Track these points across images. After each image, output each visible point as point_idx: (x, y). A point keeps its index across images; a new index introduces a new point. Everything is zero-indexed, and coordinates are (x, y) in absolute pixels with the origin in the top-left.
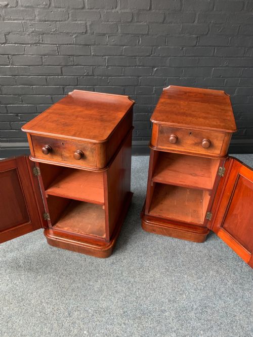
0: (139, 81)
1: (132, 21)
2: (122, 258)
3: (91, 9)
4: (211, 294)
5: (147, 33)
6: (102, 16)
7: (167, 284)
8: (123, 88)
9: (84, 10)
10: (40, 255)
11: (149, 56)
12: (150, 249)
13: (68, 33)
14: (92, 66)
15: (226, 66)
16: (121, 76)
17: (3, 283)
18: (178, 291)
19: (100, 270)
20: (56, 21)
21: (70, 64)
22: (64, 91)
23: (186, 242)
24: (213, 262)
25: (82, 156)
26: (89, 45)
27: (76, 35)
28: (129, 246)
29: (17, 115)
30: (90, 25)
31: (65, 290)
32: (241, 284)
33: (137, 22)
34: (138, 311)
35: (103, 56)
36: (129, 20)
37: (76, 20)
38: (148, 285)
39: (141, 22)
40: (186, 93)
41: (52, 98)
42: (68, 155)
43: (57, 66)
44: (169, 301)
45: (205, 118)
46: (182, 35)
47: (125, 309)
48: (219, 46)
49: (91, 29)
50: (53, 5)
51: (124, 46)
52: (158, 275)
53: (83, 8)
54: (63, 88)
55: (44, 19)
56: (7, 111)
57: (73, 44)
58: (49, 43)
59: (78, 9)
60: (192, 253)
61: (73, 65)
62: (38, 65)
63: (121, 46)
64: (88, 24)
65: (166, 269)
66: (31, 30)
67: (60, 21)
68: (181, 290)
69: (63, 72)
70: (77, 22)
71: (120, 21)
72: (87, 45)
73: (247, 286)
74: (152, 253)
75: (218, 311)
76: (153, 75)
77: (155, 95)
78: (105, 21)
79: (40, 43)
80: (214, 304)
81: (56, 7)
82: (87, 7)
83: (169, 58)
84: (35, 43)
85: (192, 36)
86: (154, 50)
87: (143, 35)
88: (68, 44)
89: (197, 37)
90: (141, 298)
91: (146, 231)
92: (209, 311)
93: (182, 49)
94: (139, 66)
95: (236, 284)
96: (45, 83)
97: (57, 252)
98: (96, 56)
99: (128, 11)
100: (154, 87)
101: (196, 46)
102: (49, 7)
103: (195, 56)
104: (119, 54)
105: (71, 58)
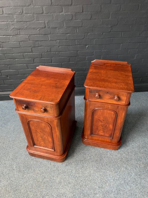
0: (78, 54)
1: (72, 19)
2: (72, 162)
3: (47, 13)
4: (123, 182)
5: (81, 26)
6: (54, 17)
7: (98, 177)
8: (68, 58)
10: (25, 162)
11: (83, 39)
12: (87, 155)
13: (34, 28)
14: (49, 46)
15: (129, 43)
16: (67, 51)
17: (5, 180)
18: (104, 181)
19: (59, 170)
20: (27, 21)
21: (37, 46)
22: (34, 61)
23: (108, 150)
24: (124, 162)
25: (45, 110)
26: (47, 34)
27: (39, 29)
28: (75, 154)
29: (7, 76)
30: (47, 23)
31: (40, 183)
32: (139, 175)
33: (75, 20)
34: (81, 194)
35: (55, 40)
36: (70, 19)
38: (87, 178)
39: (77, 20)
40: (105, 64)
41: (27, 66)
42: (37, 110)
43: (29, 47)
44: (99, 187)
45: (116, 83)
46: (102, 26)
47: (74, 194)
48: (124, 31)
49: (48, 25)
50: (24, 12)
51: (68, 34)
52: (92, 172)
53: (42, 13)
54: (33, 60)
55: (19, 20)
56: (1, 74)
57: (38, 34)
58: (23, 34)
59: (39, 14)
60: (111, 157)
61: (39, 46)
63: (66, 34)
64: (46, 22)
65: (97, 167)
66: (12, 27)
67: (29, 21)
68: (106, 181)
69: (33, 51)
70: (39, 21)
71: (65, 20)
72: (46, 34)
73: (143, 176)
74: (89, 158)
75: (126, 193)
76: (86, 49)
78: (56, 20)
79: (18, 35)
80: (125, 188)
81: (26, 13)
82: (45, 12)
83: (95, 39)
84: (15, 35)
85: (108, 26)
86: (86, 36)
87: (79, 27)
88: (34, 35)
89: (111, 27)
90: (83, 186)
91: (85, 144)
92: (121, 192)
93: (103, 34)
94: (77, 45)
95: (137, 175)
96: (23, 58)
97: (35, 160)
98: (51, 40)
99: (69, 13)
100: (87, 57)
101: (110, 32)
102: (22, 13)
103: (110, 38)
104: (65, 39)
105: (37, 42)
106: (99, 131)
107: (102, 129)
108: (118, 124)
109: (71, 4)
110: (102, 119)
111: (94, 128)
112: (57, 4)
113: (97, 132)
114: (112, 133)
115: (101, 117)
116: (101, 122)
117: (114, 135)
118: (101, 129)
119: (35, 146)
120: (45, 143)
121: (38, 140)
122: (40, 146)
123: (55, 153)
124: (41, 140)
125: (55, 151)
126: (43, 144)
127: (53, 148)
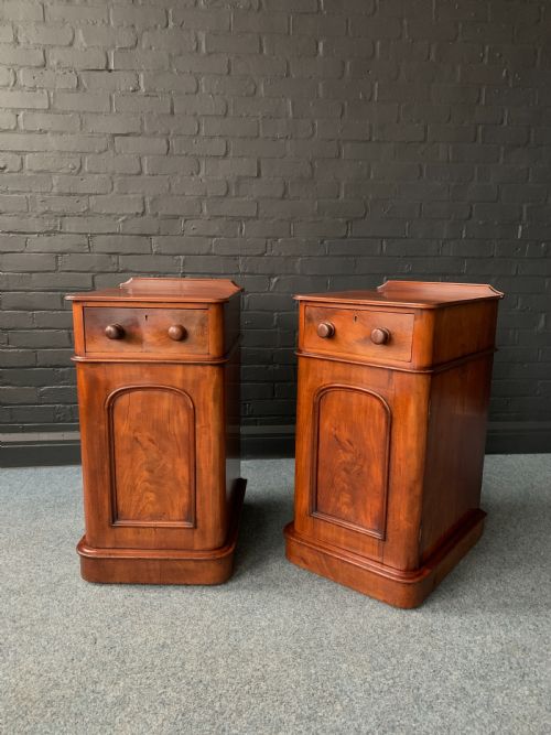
0: (246, 301)
1: (226, 195)
3: (154, 175)
5: (254, 215)
6: (174, 186)
9: (142, 177)
11: (262, 255)
13: (109, 215)
15: (410, 274)
20: (91, 195)
21: (111, 269)
26: (148, 235)
27: (124, 218)
30: (151, 203)
33: (236, 196)
35: (174, 256)
36: (222, 194)
37: (126, 193)
39: (243, 196)
43: (86, 272)
46: (320, 218)
48: (388, 238)
49: (152, 208)
50: (86, 168)
51: (214, 237)
53: (140, 173)
55: (67, 191)
57: (118, 234)
58: (72, 231)
59: (130, 175)
61: (116, 273)
62: (48, 272)
63: (209, 237)
64: (147, 200)
66: (41, 209)
67: (96, 194)
69: (96, 285)
70: (127, 197)
71: (206, 195)
72: (145, 235)
76: (271, 289)
77: (278, 330)
78: (178, 195)
79: (56, 232)
81: (90, 172)
82: (146, 172)
83: (300, 259)
84: (46, 232)
85: (337, 220)
86: (269, 245)
87: (249, 218)
89: (347, 223)
93: (322, 242)
94: (244, 274)
96: (58, 306)
98: (161, 254)
99: (220, 177)
100: (275, 314)
101: (345, 237)
102: (79, 171)
104: (205, 251)
105: (114, 259)
109: (226, 155)
112: (184, 153)
119: (118, 523)
120: (160, 497)
121: (134, 488)
122: (138, 519)
123: (196, 535)
124: (147, 484)
125: (195, 527)
126: (151, 503)
127: (192, 514)
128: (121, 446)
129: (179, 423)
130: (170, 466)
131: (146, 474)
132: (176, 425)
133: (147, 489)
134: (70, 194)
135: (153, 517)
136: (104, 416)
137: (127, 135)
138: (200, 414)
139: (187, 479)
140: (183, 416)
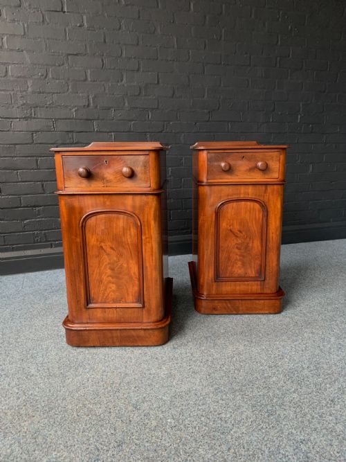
2: (185, 342)
3: (94, 81)
4: (317, 352)
5: (156, 107)
6: (107, 89)
7: (258, 353)
9: (86, 82)
10: (60, 360)
11: (161, 132)
12: (217, 329)
13: (67, 107)
18: (276, 357)
20: (54, 93)
21: (68, 141)
23: (260, 316)
24: (302, 326)
26: (91, 120)
27: (76, 108)
28: (188, 331)
30: (93, 99)
31: (117, 385)
33: (145, 95)
34: (234, 384)
35: (108, 132)
36: (137, 94)
37: (77, 93)
39: (149, 96)
43: (52, 144)
47: (216, 386)
48: (232, 122)
49: (94, 102)
50: (50, 76)
51: (132, 121)
53: (85, 80)
55: (38, 90)
57: (72, 119)
58: (42, 117)
59: (79, 81)
61: (72, 143)
62: (27, 144)
63: (129, 120)
64: (90, 97)
66: (21, 102)
67: (57, 93)
71: (127, 94)
72: (89, 120)
76: (167, 153)
77: (172, 177)
78: (110, 94)
79: (31, 118)
81: (53, 78)
82: (89, 79)
83: (183, 134)
84: (25, 118)
85: (203, 111)
86: (165, 126)
87: (153, 109)
88: (66, 119)
89: (209, 112)
93: (195, 124)
96: (35, 166)
97: (87, 352)
98: (100, 132)
99: (135, 84)
100: (170, 168)
101: (208, 121)
102: (46, 77)
103: (210, 132)
104: (127, 130)
105: (70, 135)
106: (233, 266)
107: (240, 256)
108: (271, 235)
109: (138, 70)
110: (236, 227)
111: (223, 256)
112: (113, 67)
113: (230, 268)
114: (261, 266)
115: (235, 222)
116: (236, 236)
117: (267, 268)
118: (238, 257)
119: (91, 306)
120: (119, 287)
121: (101, 281)
122: (105, 302)
123: (144, 312)
124: (110, 278)
125: (144, 307)
126: (113, 291)
127: (141, 298)
128: (91, 252)
129: (131, 237)
130: (125, 265)
131: (109, 272)
132: (129, 237)
133: (110, 282)
134: (40, 93)
135: (114, 301)
136: (79, 232)
137: (77, 55)
138: (145, 229)
139: (137, 274)
140: (133, 231)
